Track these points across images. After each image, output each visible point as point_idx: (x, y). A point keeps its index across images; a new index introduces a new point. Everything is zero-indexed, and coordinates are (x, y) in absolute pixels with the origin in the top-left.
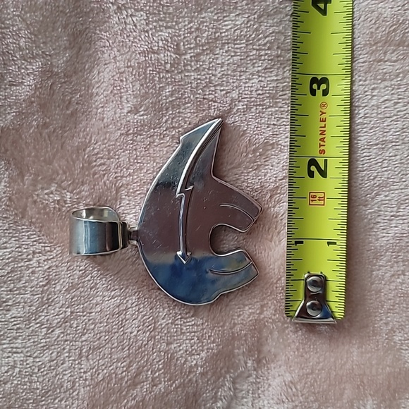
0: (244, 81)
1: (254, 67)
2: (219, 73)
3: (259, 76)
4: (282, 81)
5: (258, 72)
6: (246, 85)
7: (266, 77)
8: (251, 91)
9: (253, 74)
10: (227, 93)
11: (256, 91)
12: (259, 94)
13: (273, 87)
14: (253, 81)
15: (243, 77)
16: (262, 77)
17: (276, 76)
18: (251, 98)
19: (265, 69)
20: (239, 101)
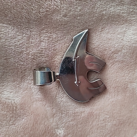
0: (108, 8)
1: (112, 3)
2: (99, 3)
3: (114, 7)
4: (122, 10)
5: (114, 5)
6: (109, 10)
7: (116, 8)
8: (111, 12)
9: (112, 6)
10: (101, 11)
11: (112, 12)
12: (113, 14)
13: (119, 12)
14: (112, 8)
15: (108, 6)
16: (115, 7)
17: (120, 8)
18: (110, 15)
19: (117, 5)
20: (106, 15)
